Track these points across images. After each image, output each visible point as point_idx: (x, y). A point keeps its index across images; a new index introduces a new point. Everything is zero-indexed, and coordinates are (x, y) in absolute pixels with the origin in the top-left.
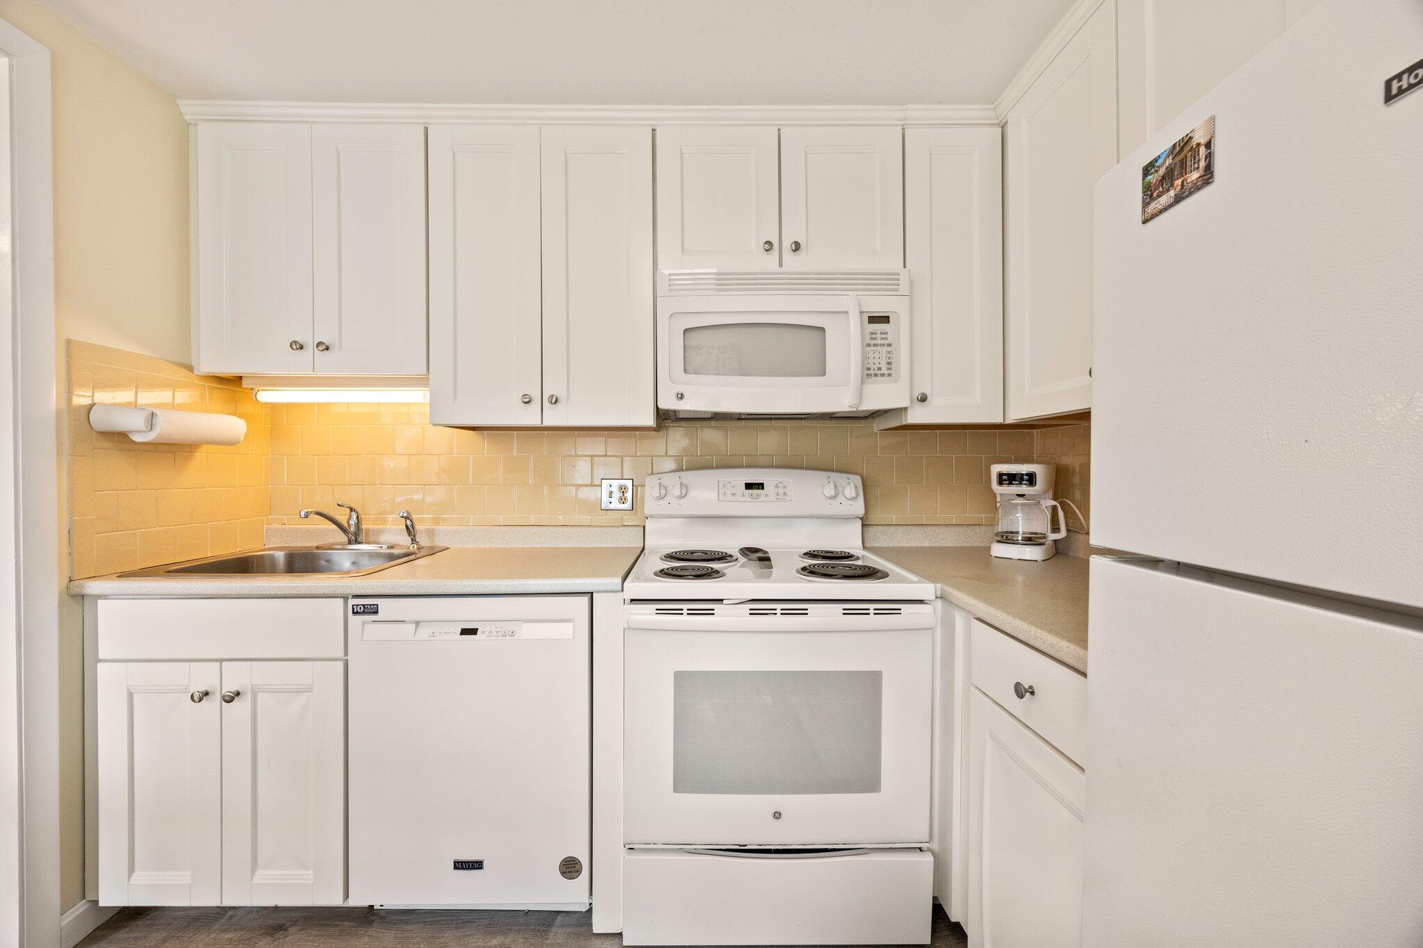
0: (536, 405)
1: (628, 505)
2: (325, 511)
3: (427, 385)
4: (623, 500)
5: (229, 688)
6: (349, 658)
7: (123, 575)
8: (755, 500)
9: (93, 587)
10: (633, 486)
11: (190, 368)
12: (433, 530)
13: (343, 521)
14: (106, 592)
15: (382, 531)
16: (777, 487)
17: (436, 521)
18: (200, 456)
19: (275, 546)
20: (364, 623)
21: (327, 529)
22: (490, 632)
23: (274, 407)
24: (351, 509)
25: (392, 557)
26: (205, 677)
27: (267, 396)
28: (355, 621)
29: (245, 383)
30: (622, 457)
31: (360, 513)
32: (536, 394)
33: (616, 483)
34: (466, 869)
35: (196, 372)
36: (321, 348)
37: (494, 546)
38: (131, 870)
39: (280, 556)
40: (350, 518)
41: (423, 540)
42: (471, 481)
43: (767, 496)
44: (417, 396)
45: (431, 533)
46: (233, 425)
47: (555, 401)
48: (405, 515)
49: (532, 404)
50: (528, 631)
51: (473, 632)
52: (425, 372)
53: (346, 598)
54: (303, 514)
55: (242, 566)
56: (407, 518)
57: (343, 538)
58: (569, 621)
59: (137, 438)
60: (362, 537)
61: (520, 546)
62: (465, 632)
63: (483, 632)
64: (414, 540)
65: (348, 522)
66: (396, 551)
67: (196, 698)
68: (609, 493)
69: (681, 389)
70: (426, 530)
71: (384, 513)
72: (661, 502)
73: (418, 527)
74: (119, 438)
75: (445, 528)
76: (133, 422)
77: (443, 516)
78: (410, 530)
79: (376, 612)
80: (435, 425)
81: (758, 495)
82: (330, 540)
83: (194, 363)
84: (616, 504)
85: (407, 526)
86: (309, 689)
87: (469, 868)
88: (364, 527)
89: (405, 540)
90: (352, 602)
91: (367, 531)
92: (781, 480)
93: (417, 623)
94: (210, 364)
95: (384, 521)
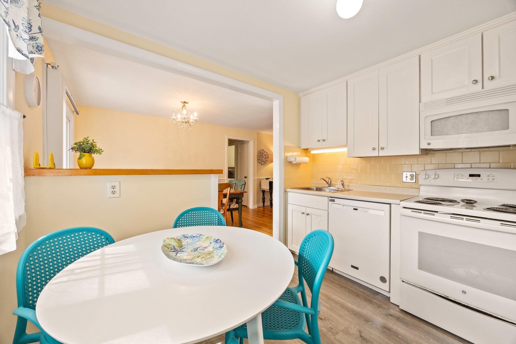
0: (377, 150)
1: (414, 181)
2: (324, 179)
3: (347, 147)
4: (412, 179)
5: (308, 212)
6: (329, 211)
7: (291, 188)
8: (475, 181)
9: (288, 190)
10: (416, 174)
11: (300, 148)
12: (349, 185)
13: (327, 181)
14: (290, 191)
15: (336, 184)
16: (489, 176)
17: (350, 182)
18: (301, 166)
19: (313, 186)
20: (332, 203)
21: (324, 183)
22: (361, 210)
23: (313, 154)
24: (329, 178)
25: (338, 190)
26: (303, 210)
27: (313, 152)
28: (330, 203)
29: (309, 150)
30: (411, 165)
31: (331, 179)
32: (376, 147)
33: (409, 174)
34: (354, 268)
35: (301, 148)
36: (323, 141)
37: (366, 191)
38: (292, 244)
39: (315, 188)
40: (329, 181)
41: (346, 188)
42: (359, 172)
43: (482, 180)
44: (345, 150)
45: (348, 186)
46: (306, 159)
47: (382, 149)
48: (342, 180)
49: (376, 150)
50: (371, 212)
51: (357, 209)
52: (346, 144)
53: (328, 197)
54: (320, 179)
55: (308, 189)
56: (342, 181)
57: (327, 185)
58: (383, 211)
59: (293, 163)
60: (332, 185)
61: (374, 191)
62: (354, 209)
63: (359, 210)
64: (344, 187)
65: (328, 182)
66: (339, 189)
67: (302, 213)
68: (406, 177)
69: (429, 142)
70: (347, 185)
71: (337, 180)
72: (426, 180)
73: (345, 184)
74: (291, 162)
75: (352, 184)
76: (292, 159)
77: (352, 181)
78: (343, 185)
79: (334, 201)
80: (349, 157)
81: (478, 179)
82: (324, 186)
83: (300, 147)
84: (409, 180)
85: (342, 184)
86: (321, 216)
87: (355, 268)
88: (332, 183)
89: (341, 187)
90: (330, 198)
91: (333, 184)
92: (491, 173)
93: (343, 205)
94: (304, 147)
95: (337, 182)
